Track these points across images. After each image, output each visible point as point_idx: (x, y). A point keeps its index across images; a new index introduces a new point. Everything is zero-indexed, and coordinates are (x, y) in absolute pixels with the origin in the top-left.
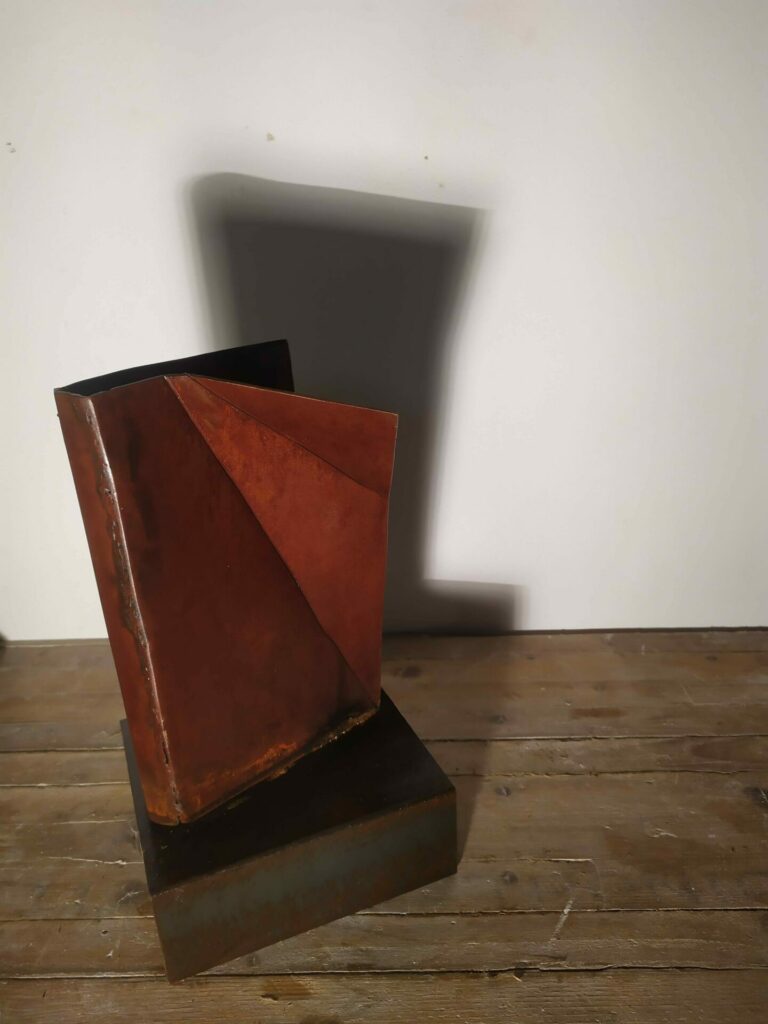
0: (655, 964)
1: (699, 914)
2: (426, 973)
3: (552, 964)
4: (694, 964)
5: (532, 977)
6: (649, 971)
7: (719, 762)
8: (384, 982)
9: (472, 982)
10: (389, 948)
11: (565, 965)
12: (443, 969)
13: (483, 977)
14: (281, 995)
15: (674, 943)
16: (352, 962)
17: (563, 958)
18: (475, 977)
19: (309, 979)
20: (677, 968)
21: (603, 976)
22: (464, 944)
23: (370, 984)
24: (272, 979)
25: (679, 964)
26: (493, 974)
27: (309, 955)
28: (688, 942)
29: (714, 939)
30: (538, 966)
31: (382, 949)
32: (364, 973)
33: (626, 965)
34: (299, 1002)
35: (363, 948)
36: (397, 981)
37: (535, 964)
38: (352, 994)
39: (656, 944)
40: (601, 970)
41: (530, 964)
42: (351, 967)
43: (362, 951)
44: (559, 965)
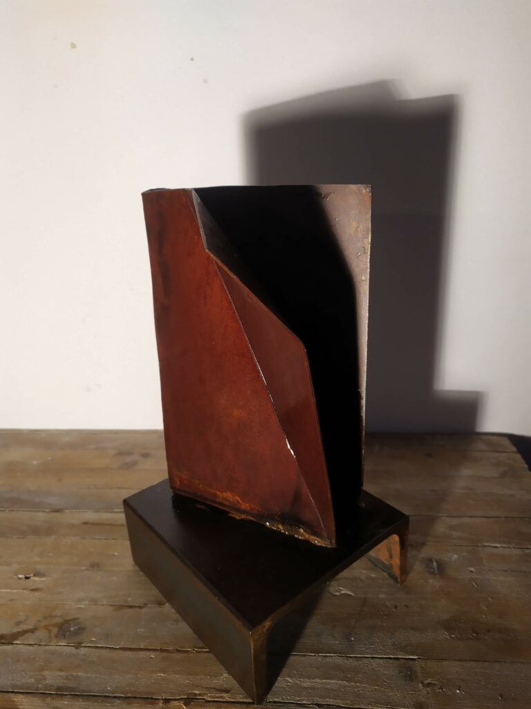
0: (298, 701)
1: (350, 660)
2: (115, 697)
3: (217, 695)
4: (331, 702)
5: (198, 705)
8: (79, 702)
10: (94, 675)
11: (227, 697)
12: (129, 695)
13: (157, 704)
15: (322, 684)
16: (60, 685)
17: (227, 691)
18: (152, 703)
19: (21, 696)
20: (316, 704)
22: (153, 675)
23: (67, 705)
25: (320, 701)
26: (167, 701)
27: (31, 677)
28: (333, 683)
29: (356, 682)
30: (205, 697)
31: (89, 675)
32: (66, 695)
33: (276, 700)
35: (75, 674)
36: (90, 703)
37: (203, 695)
39: (307, 683)
41: (200, 695)
42: (59, 688)
43: (72, 676)
44: (222, 697)
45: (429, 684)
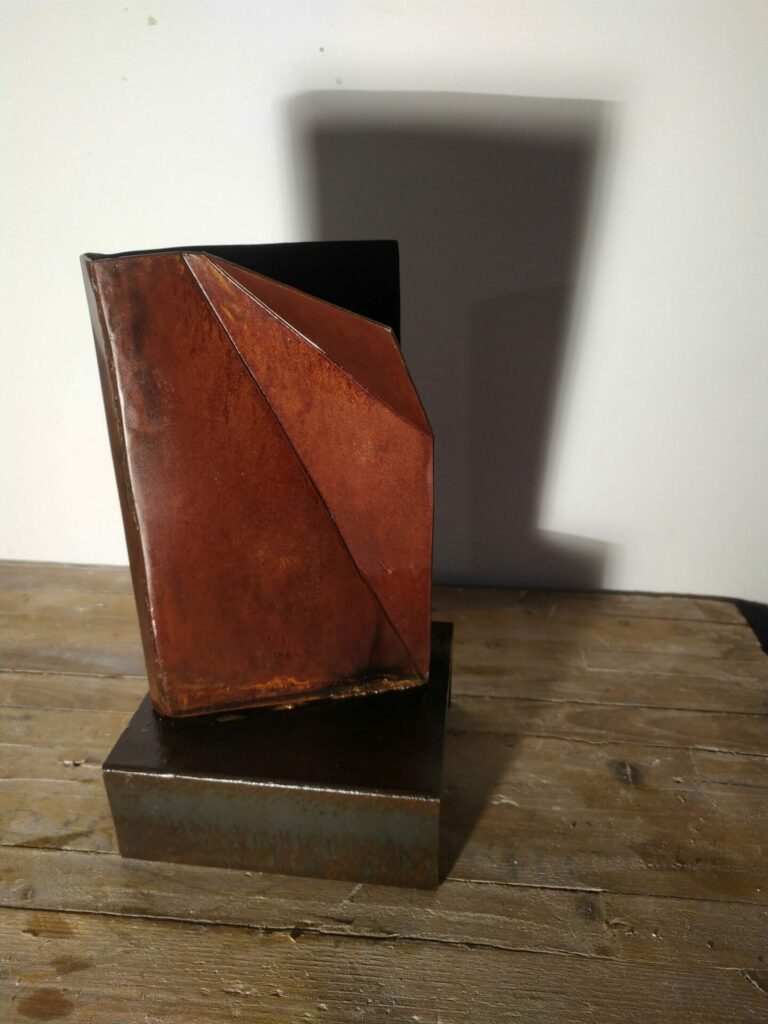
0: (444, 938)
1: (512, 890)
2: (200, 924)
3: (335, 927)
4: (486, 941)
5: (309, 938)
6: (436, 945)
7: (593, 731)
8: (153, 928)
9: (245, 938)
10: (171, 895)
11: (348, 929)
12: (219, 921)
13: (257, 934)
14: (42, 931)
15: (474, 918)
16: (126, 905)
17: (349, 922)
18: (249, 933)
19: (77, 917)
20: (466, 944)
21: (386, 946)
22: (250, 897)
23: (138, 930)
24: (40, 915)
25: (471, 939)
26: (268, 931)
27: (88, 893)
28: (489, 918)
29: (519, 918)
30: (320, 929)
31: (164, 894)
32: (136, 918)
33: (413, 936)
34: (59, 940)
35: (145, 891)
36: (167, 929)
37: (316, 925)
38: (116, 938)
39: (454, 917)
40: (384, 939)
41: (312, 925)
42: (125, 910)
43: (142, 894)
44: (342, 930)
45: (616, 925)
